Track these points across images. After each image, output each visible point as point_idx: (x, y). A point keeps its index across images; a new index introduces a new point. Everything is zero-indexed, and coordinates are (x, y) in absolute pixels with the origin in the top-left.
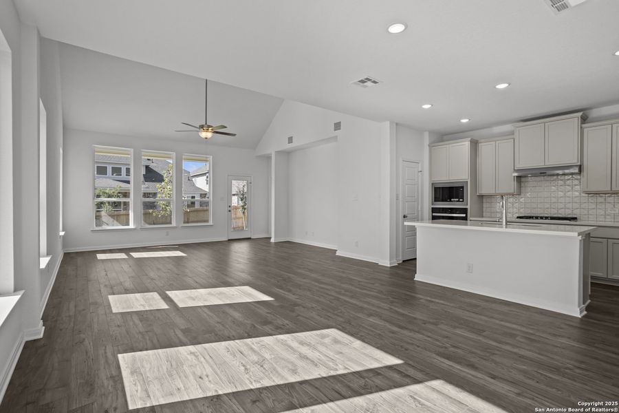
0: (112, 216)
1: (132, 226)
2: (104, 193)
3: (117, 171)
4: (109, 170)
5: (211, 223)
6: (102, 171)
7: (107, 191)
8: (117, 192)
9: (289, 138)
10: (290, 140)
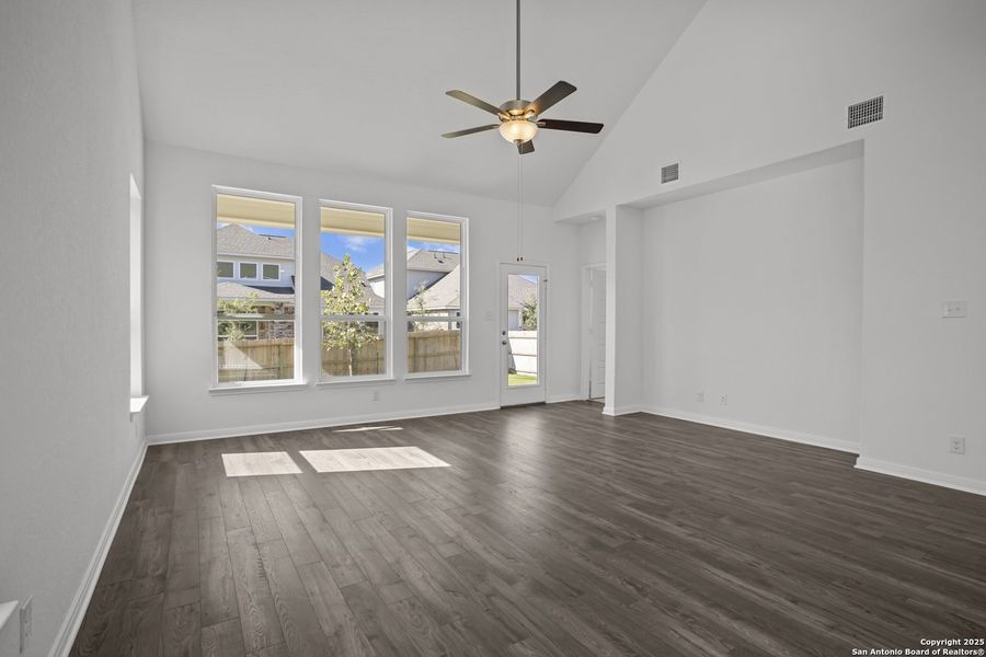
0: (244, 348)
1: (299, 379)
2: (230, 307)
3: (248, 270)
4: (237, 269)
5: (466, 370)
6: (224, 270)
7: (235, 304)
8: (250, 306)
9: (665, 170)
10: (670, 173)
